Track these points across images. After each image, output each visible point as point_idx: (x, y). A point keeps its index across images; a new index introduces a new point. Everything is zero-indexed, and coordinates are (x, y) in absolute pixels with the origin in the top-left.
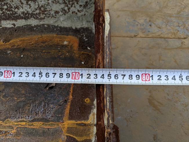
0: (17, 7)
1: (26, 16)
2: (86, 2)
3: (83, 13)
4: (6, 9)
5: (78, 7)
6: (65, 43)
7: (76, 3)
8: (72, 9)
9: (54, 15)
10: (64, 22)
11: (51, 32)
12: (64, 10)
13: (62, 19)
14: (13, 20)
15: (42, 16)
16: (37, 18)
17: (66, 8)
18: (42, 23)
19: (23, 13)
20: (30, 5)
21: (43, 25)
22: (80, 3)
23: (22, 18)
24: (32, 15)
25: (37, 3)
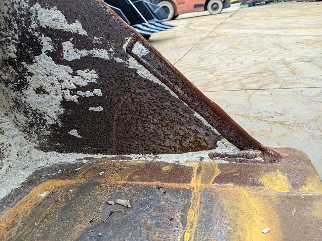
6: (44, 195)
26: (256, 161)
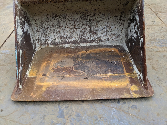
0: (88, 38)
1: (91, 41)
2: (118, 35)
3: (116, 40)
4: (83, 39)
5: (114, 37)
7: (113, 36)
8: (112, 38)
9: (104, 41)
10: (108, 43)
11: (104, 47)
12: (108, 39)
13: (107, 42)
14: (85, 43)
15: (98, 41)
16: (96, 42)
17: (109, 38)
18: (98, 44)
19: (90, 40)
20: (94, 37)
22: (115, 36)
23: (90, 42)
25: (97, 36)
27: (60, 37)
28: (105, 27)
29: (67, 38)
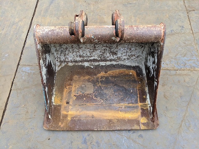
2: (138, 56)
4: (103, 58)
5: (134, 57)
6: (131, 73)
9: (123, 60)
11: (123, 68)
12: (128, 58)
13: (126, 62)
14: (105, 62)
15: (118, 60)
18: (118, 63)
19: (110, 59)
20: (114, 56)
21: (118, 64)
24: (114, 60)
25: (117, 56)
26: (150, 117)
27: (80, 56)
28: (126, 48)
29: (86, 57)
